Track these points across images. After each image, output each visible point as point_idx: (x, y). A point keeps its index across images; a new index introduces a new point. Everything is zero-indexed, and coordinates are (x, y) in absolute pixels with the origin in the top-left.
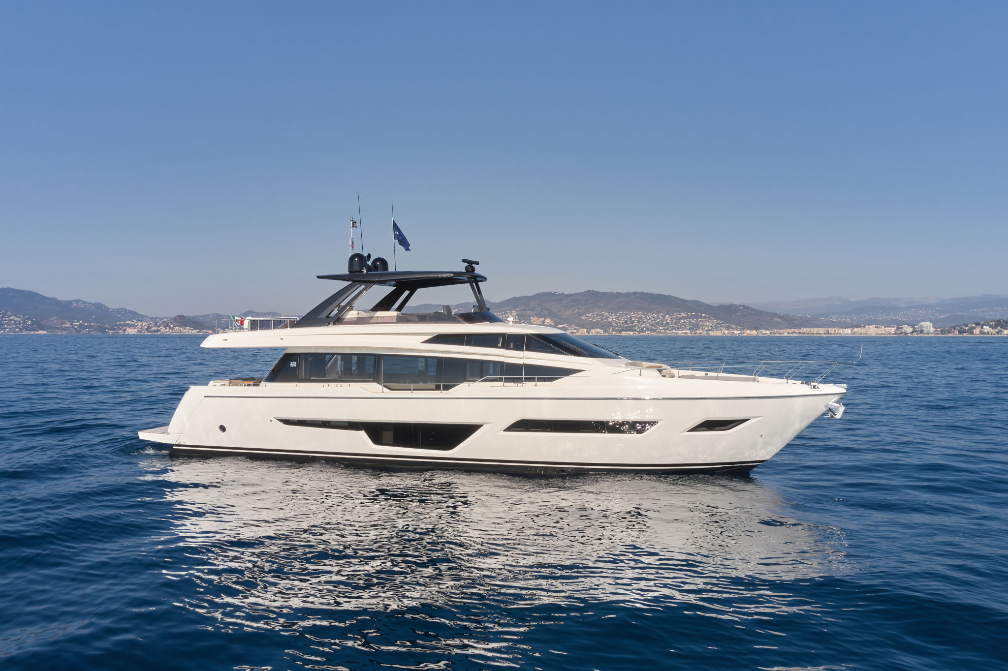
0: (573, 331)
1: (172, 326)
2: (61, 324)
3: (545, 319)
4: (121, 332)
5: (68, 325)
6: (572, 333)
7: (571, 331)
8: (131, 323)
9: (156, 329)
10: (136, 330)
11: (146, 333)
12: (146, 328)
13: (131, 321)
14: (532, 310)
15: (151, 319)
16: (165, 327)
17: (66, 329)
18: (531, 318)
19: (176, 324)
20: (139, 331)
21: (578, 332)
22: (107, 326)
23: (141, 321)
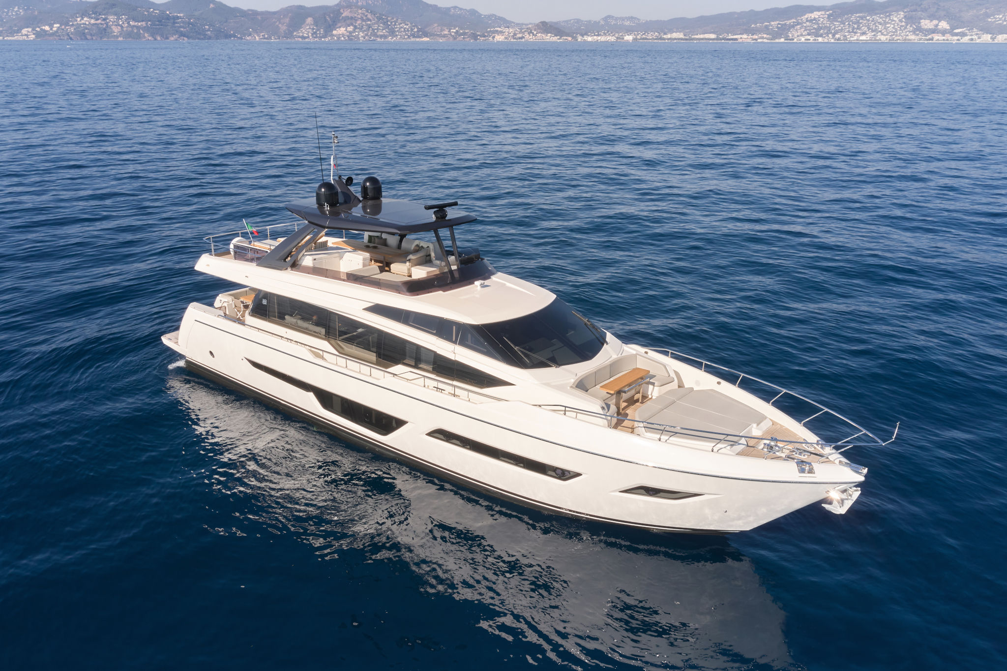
0: (973, 37)
1: (535, 32)
2: (442, 30)
3: (940, 21)
4: (491, 39)
5: (446, 32)
6: (972, 40)
7: (971, 37)
8: (499, 29)
9: (520, 35)
10: (503, 37)
11: (512, 40)
12: (512, 34)
13: (500, 27)
14: (924, 10)
15: (518, 24)
16: (529, 33)
17: (445, 36)
18: (922, 21)
19: (539, 31)
20: (506, 38)
21: (979, 38)
22: (478, 33)
23: (508, 27)
